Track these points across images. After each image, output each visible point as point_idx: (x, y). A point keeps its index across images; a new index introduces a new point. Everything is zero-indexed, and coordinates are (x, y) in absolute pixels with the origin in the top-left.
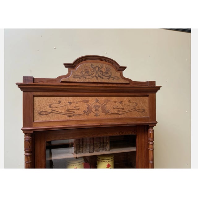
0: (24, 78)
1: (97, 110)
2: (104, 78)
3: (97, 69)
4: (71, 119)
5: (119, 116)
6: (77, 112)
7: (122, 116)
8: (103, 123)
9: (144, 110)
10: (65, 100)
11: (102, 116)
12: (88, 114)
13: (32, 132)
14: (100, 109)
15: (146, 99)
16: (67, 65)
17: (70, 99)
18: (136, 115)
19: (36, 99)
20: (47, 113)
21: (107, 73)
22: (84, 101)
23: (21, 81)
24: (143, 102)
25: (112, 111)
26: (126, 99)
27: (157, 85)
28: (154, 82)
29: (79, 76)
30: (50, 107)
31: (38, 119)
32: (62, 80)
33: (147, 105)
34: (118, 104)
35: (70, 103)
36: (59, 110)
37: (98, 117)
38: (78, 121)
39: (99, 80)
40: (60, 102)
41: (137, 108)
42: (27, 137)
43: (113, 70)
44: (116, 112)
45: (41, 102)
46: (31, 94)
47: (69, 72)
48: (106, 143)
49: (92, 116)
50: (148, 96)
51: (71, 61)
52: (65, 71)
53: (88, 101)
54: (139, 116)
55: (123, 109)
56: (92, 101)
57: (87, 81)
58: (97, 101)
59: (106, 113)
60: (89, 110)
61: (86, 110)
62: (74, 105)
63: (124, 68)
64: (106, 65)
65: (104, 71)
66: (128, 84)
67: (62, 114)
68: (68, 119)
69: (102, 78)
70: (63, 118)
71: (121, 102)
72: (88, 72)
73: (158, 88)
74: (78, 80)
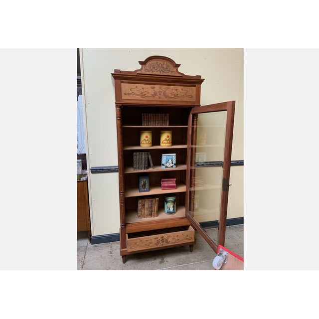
0: (115, 70)
1: (160, 94)
2: (165, 72)
3: (160, 66)
4: (144, 99)
5: (175, 100)
6: (147, 95)
7: (177, 100)
8: (164, 103)
9: (192, 96)
10: (140, 86)
11: (163, 98)
12: (154, 97)
13: (121, 105)
14: (162, 94)
15: (194, 89)
16: (141, 63)
17: (143, 86)
18: (186, 99)
19: (122, 84)
20: (129, 94)
21: (167, 68)
22: (151, 88)
23: (113, 72)
24: (191, 90)
25: (170, 95)
26: (180, 88)
27: (202, 78)
28: (201, 76)
29: (148, 70)
30: (131, 90)
31: (124, 97)
32: (138, 72)
33: (195, 93)
34: (174, 91)
35: (143, 88)
36: (136, 92)
37: (161, 99)
38: (148, 100)
39: (162, 74)
40: (136, 87)
41: (187, 95)
42: (118, 108)
43: (171, 67)
44: (173, 96)
45: (126, 87)
46: (119, 81)
47: (142, 67)
48: (166, 121)
49: (157, 98)
50: (195, 86)
51: (143, 60)
52: (139, 67)
53: (154, 88)
54: (188, 100)
55: (178, 95)
56: (157, 88)
57: (154, 73)
58: (160, 88)
59: (166, 97)
60: (155, 94)
61: (153, 93)
62: (145, 90)
63: (178, 66)
64: (166, 63)
65: (165, 67)
66: (182, 77)
67: (138, 95)
68: (141, 99)
69: (163, 72)
70: (139, 98)
71: (176, 90)
72: (154, 68)
73: (203, 80)
74: (148, 73)
